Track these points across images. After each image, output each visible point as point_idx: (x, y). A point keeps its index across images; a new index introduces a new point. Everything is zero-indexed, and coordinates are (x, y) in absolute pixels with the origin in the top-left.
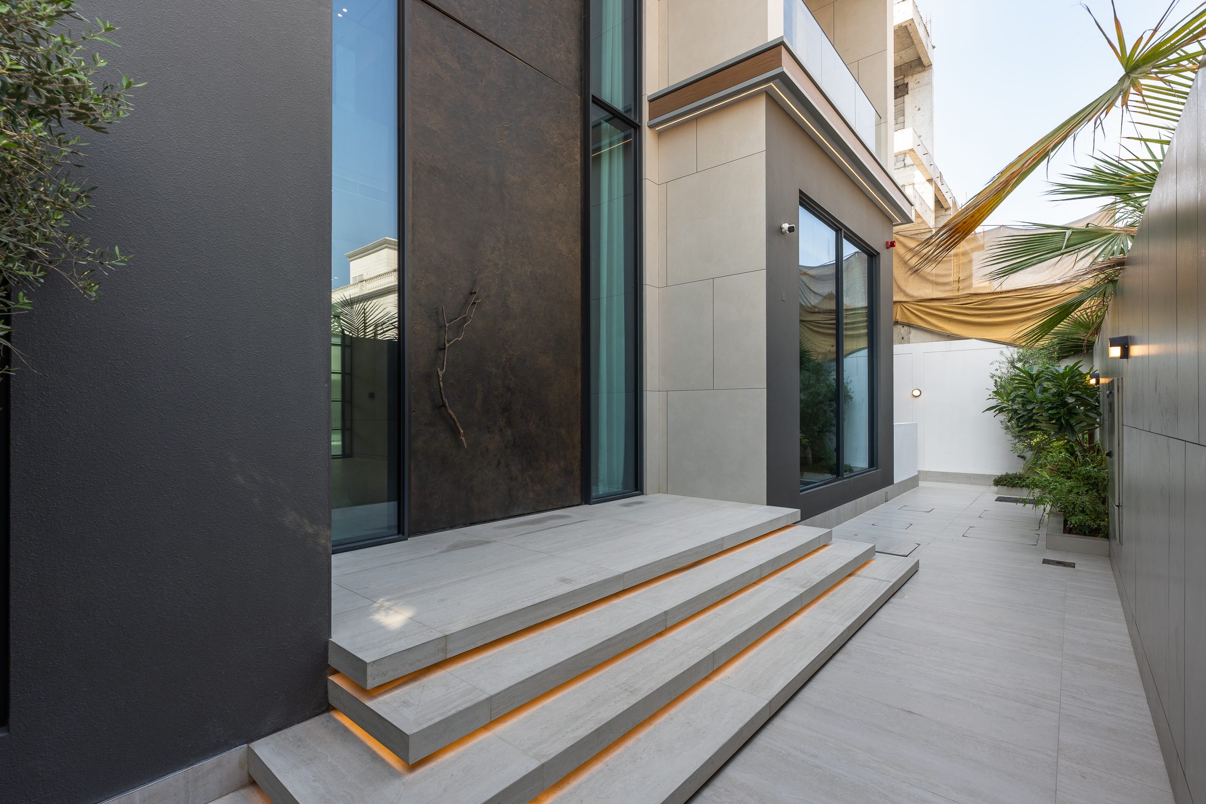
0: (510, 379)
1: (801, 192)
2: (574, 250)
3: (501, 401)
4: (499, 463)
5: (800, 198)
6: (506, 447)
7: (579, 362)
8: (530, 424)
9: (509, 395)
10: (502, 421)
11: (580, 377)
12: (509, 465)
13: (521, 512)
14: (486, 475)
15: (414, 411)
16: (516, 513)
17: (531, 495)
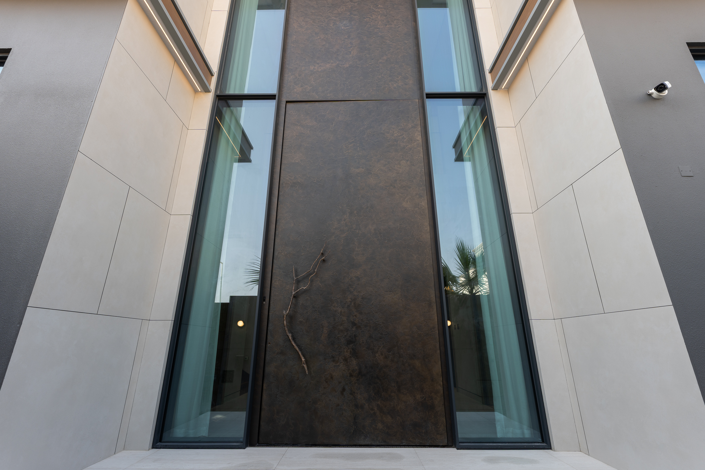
0: (355, 316)
1: (689, 44)
2: (420, 204)
3: (345, 334)
4: (344, 390)
5: (691, 51)
6: (351, 375)
7: (433, 296)
8: (377, 355)
9: (354, 329)
10: (347, 352)
11: (435, 310)
12: (354, 393)
13: (369, 443)
14: (330, 400)
15: (269, 343)
16: (362, 443)
17: (380, 426)
